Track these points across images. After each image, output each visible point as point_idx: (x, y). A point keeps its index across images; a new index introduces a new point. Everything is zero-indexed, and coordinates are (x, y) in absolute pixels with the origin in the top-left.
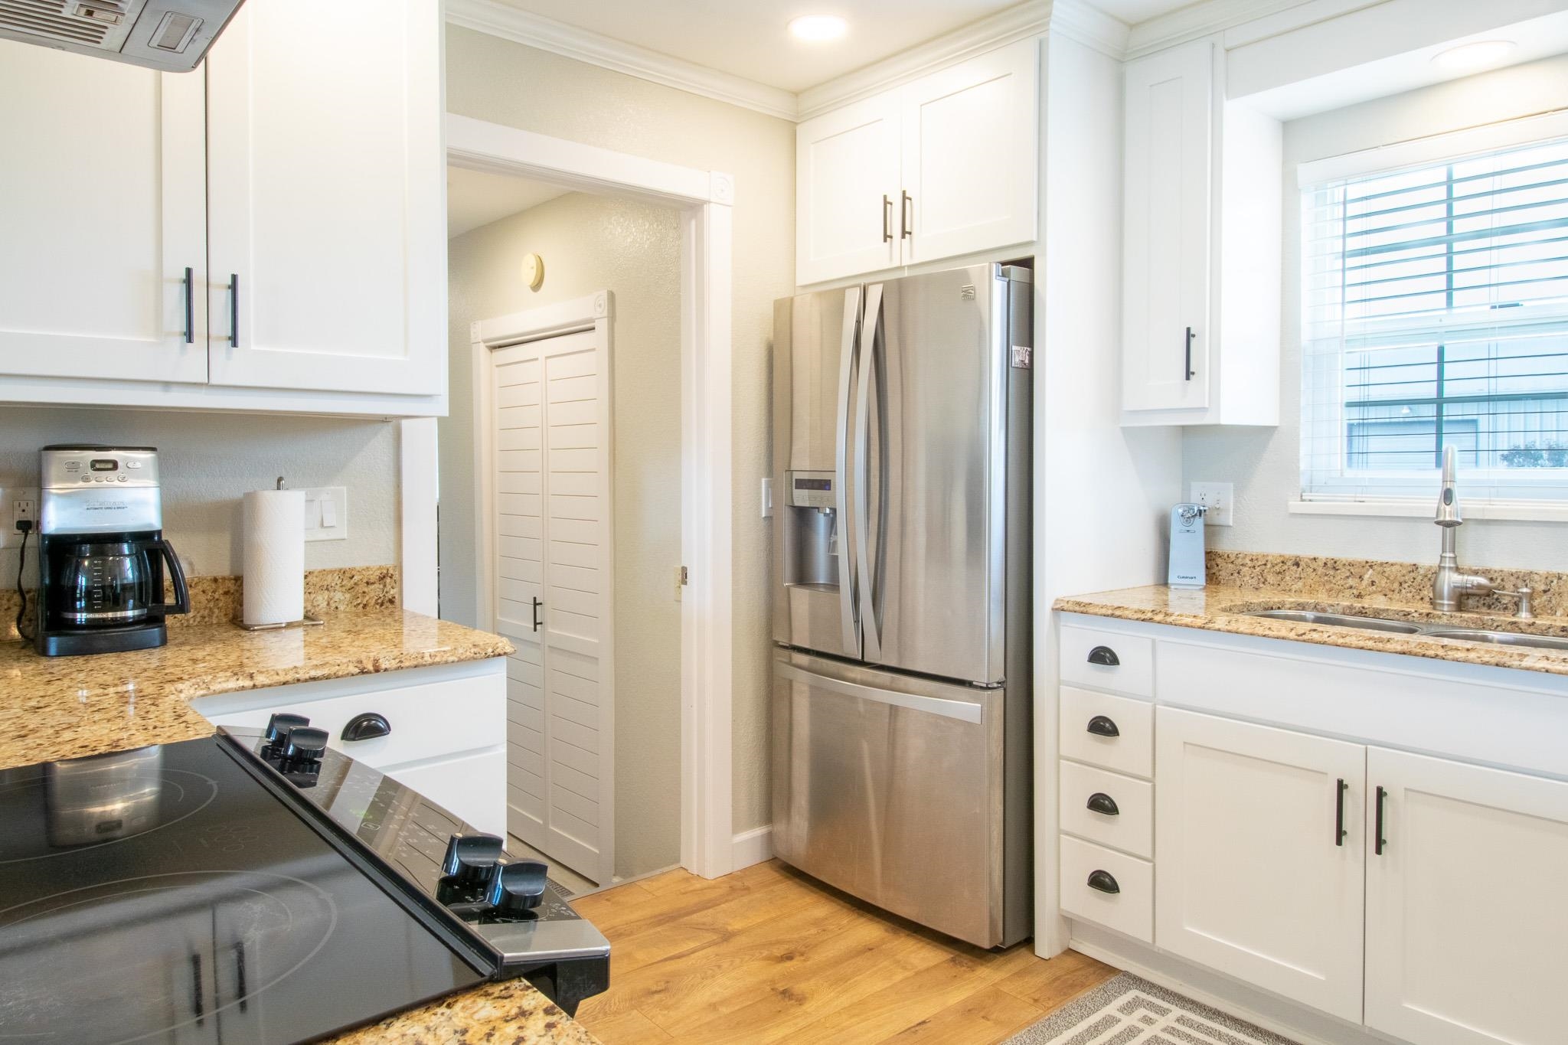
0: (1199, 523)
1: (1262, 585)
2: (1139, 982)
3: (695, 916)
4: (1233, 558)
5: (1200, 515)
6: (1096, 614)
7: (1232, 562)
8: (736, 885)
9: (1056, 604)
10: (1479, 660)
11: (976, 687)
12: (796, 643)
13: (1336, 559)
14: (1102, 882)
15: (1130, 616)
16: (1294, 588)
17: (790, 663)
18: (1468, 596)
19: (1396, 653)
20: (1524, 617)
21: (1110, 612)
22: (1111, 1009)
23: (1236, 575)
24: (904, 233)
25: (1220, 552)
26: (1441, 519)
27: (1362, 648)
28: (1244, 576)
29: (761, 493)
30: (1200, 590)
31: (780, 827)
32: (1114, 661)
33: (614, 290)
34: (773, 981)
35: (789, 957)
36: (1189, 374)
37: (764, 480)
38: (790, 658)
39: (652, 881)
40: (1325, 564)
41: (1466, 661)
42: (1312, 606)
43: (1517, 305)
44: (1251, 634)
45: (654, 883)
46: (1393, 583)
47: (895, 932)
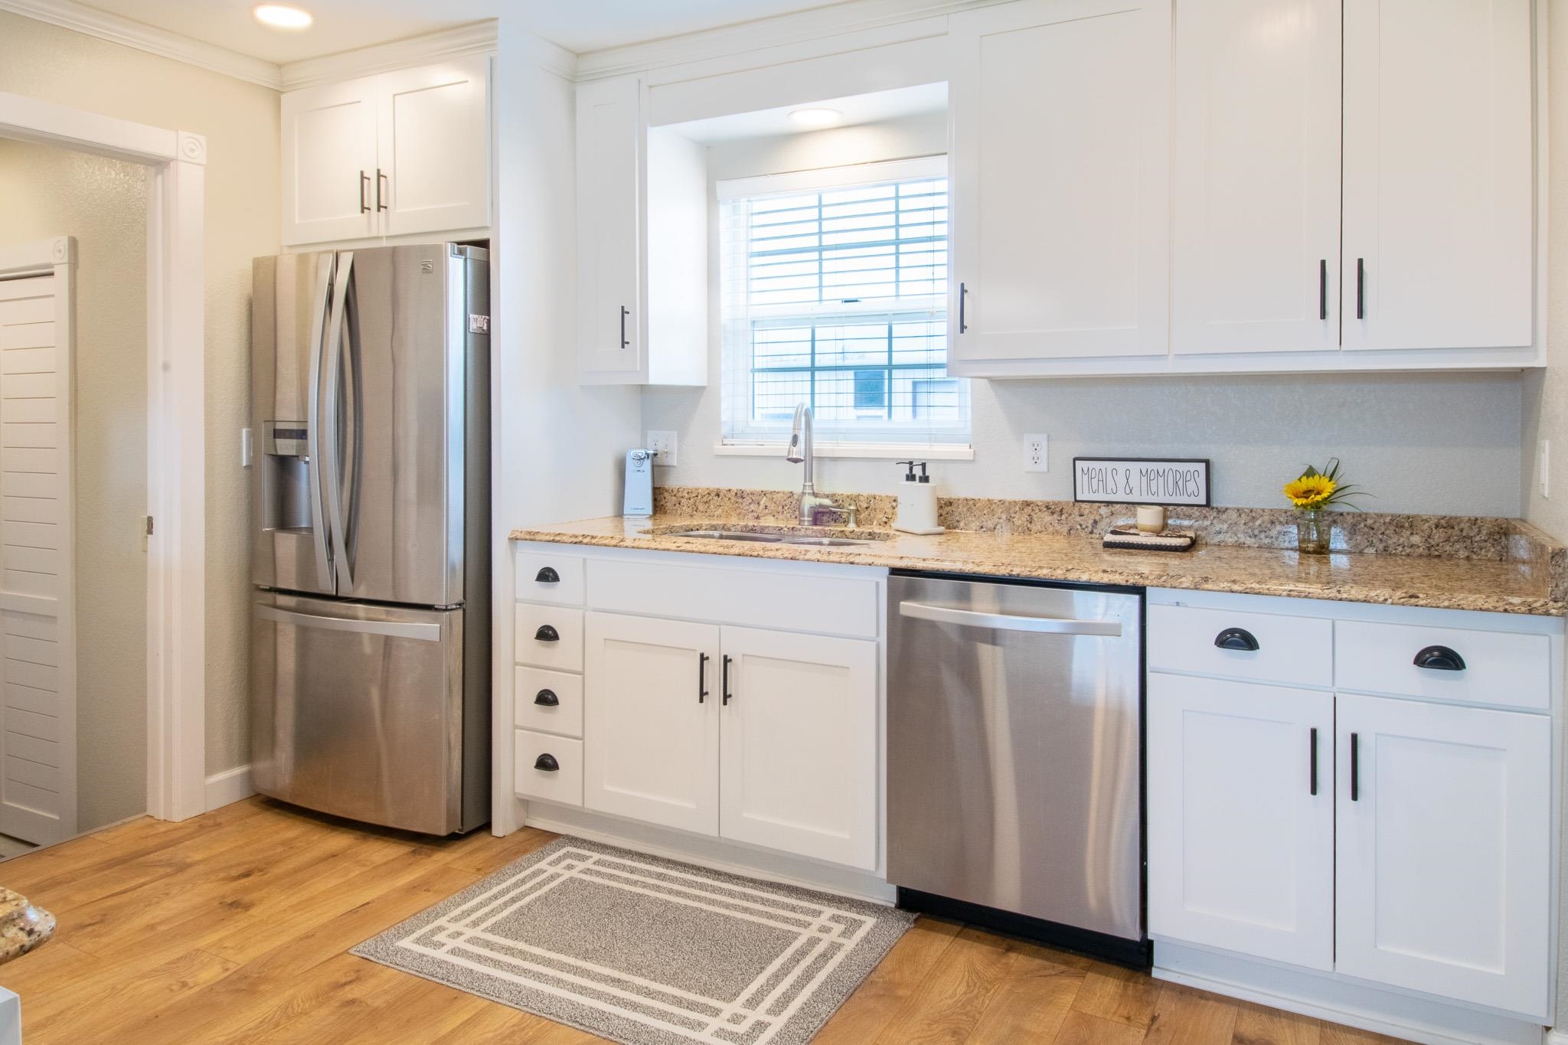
0: (648, 464)
1: (695, 513)
2: (573, 840)
3: (152, 855)
4: (675, 492)
5: (648, 458)
6: (541, 541)
7: (675, 495)
8: (206, 824)
9: (512, 534)
10: (781, 557)
11: (436, 609)
12: (282, 585)
13: (743, 489)
14: (546, 763)
15: (566, 540)
16: (716, 514)
17: (275, 606)
18: (823, 513)
19: (735, 555)
20: (852, 526)
21: (552, 538)
22: (542, 865)
23: (677, 505)
24: (379, 207)
25: (666, 487)
26: (790, 457)
27: (715, 553)
28: (683, 506)
29: (241, 442)
30: (646, 518)
31: (262, 765)
32: (556, 578)
33: (77, 235)
34: (223, 897)
35: (247, 875)
36: (624, 343)
37: (244, 431)
38: (275, 599)
39: (110, 832)
40: (736, 494)
41: (775, 558)
42: (721, 527)
43: (857, 301)
44: (648, 549)
45: (111, 834)
46: (778, 506)
47: (365, 838)
